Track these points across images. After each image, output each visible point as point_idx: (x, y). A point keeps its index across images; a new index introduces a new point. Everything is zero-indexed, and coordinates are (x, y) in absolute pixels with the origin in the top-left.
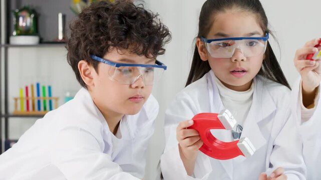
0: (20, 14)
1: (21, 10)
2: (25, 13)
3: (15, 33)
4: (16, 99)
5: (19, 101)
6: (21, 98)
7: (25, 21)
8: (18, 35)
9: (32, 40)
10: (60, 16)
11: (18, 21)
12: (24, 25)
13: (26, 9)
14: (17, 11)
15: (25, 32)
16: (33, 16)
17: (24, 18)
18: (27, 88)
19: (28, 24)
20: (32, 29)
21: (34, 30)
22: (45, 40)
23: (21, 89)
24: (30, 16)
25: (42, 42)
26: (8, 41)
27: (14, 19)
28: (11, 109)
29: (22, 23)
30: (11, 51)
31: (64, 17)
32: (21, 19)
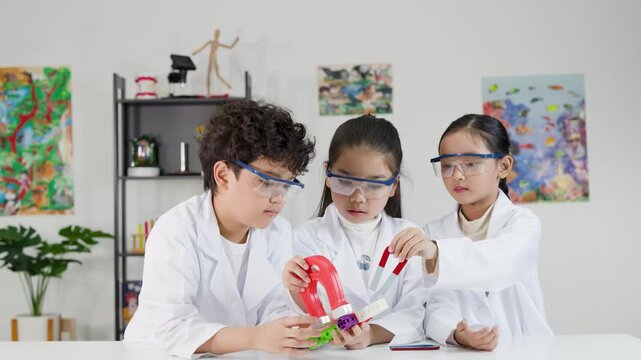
0: (139, 143)
1: (140, 139)
2: (144, 142)
3: (133, 164)
4: (134, 237)
5: (137, 239)
6: (140, 236)
7: (144, 151)
8: (137, 166)
9: (151, 171)
10: (183, 145)
11: (136, 151)
12: (143, 155)
13: (145, 138)
14: (136, 140)
15: (144, 163)
16: (152, 145)
17: (143, 147)
18: (146, 224)
19: (148, 154)
20: (152, 159)
21: (154, 161)
22: (166, 172)
23: (140, 226)
24: (150, 145)
25: (162, 174)
26: (125, 173)
27: (133, 149)
28: (130, 248)
29: (141, 153)
30: (129, 183)
31: (187, 146)
32: (140, 149)
